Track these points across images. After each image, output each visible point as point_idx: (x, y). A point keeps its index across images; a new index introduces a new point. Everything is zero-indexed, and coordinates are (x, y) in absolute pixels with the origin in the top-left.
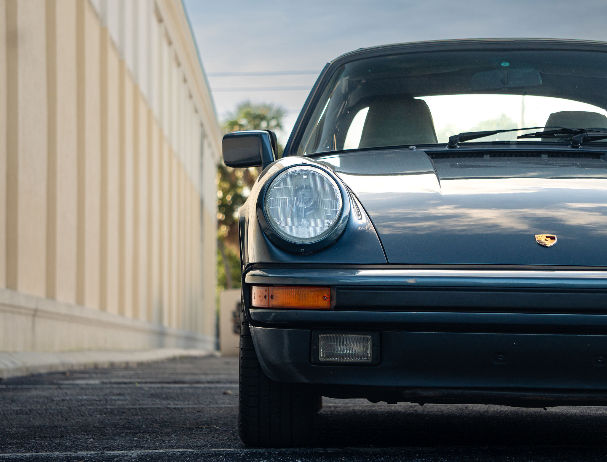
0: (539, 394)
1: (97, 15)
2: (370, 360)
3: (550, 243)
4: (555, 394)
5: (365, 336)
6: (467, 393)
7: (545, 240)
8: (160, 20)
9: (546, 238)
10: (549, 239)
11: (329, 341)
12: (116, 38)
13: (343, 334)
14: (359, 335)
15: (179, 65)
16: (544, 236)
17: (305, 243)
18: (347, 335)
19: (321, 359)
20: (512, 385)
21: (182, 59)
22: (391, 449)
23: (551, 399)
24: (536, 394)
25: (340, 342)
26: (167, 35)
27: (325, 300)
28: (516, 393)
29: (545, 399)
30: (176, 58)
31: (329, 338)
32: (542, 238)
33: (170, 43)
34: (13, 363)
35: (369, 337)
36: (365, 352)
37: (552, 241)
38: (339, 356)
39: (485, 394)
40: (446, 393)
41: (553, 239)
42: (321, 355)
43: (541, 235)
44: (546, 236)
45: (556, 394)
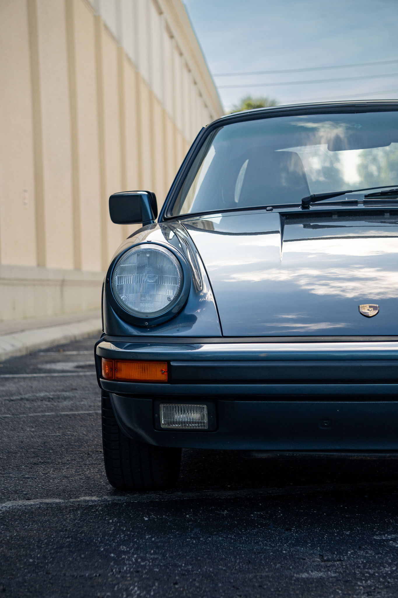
0: (363, 454)
1: (113, 38)
2: (206, 428)
3: (372, 313)
4: (378, 454)
5: (201, 406)
6: (298, 455)
7: (368, 310)
8: (172, 37)
9: (369, 308)
10: (372, 309)
11: (169, 410)
12: (131, 55)
13: (182, 404)
14: (196, 404)
15: (189, 71)
16: (368, 306)
17: (149, 317)
18: (185, 405)
19: (162, 426)
20: (338, 447)
21: (192, 66)
22: (244, 491)
23: (375, 459)
24: (360, 454)
25: (179, 411)
26: (178, 47)
27: (163, 374)
28: (343, 454)
29: (369, 459)
30: (187, 66)
31: (169, 408)
32: (365, 308)
33: (181, 54)
34: (13, 345)
35: (205, 406)
36: (202, 420)
37: (374, 311)
38: (179, 423)
39: (314, 455)
40: (278, 455)
41: (375, 308)
42: (163, 423)
43: (365, 305)
44: (369, 306)
45: (380, 454)
